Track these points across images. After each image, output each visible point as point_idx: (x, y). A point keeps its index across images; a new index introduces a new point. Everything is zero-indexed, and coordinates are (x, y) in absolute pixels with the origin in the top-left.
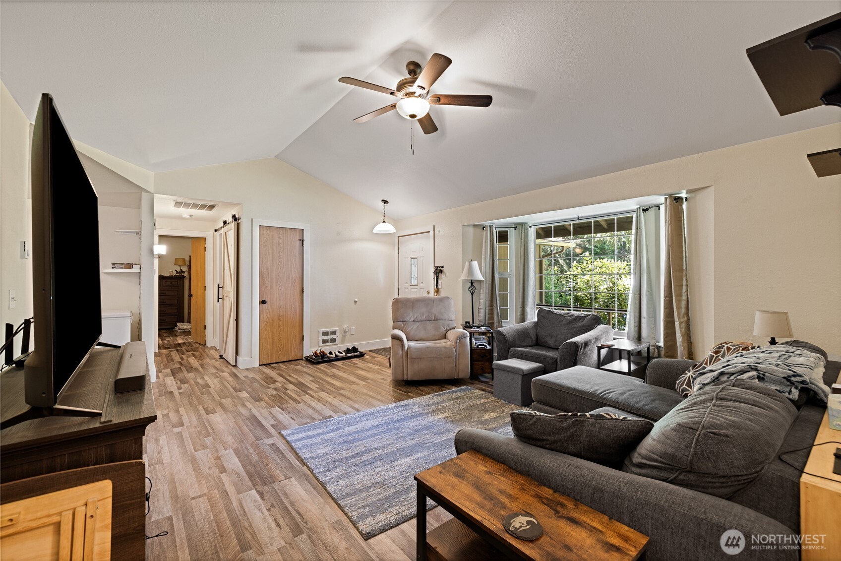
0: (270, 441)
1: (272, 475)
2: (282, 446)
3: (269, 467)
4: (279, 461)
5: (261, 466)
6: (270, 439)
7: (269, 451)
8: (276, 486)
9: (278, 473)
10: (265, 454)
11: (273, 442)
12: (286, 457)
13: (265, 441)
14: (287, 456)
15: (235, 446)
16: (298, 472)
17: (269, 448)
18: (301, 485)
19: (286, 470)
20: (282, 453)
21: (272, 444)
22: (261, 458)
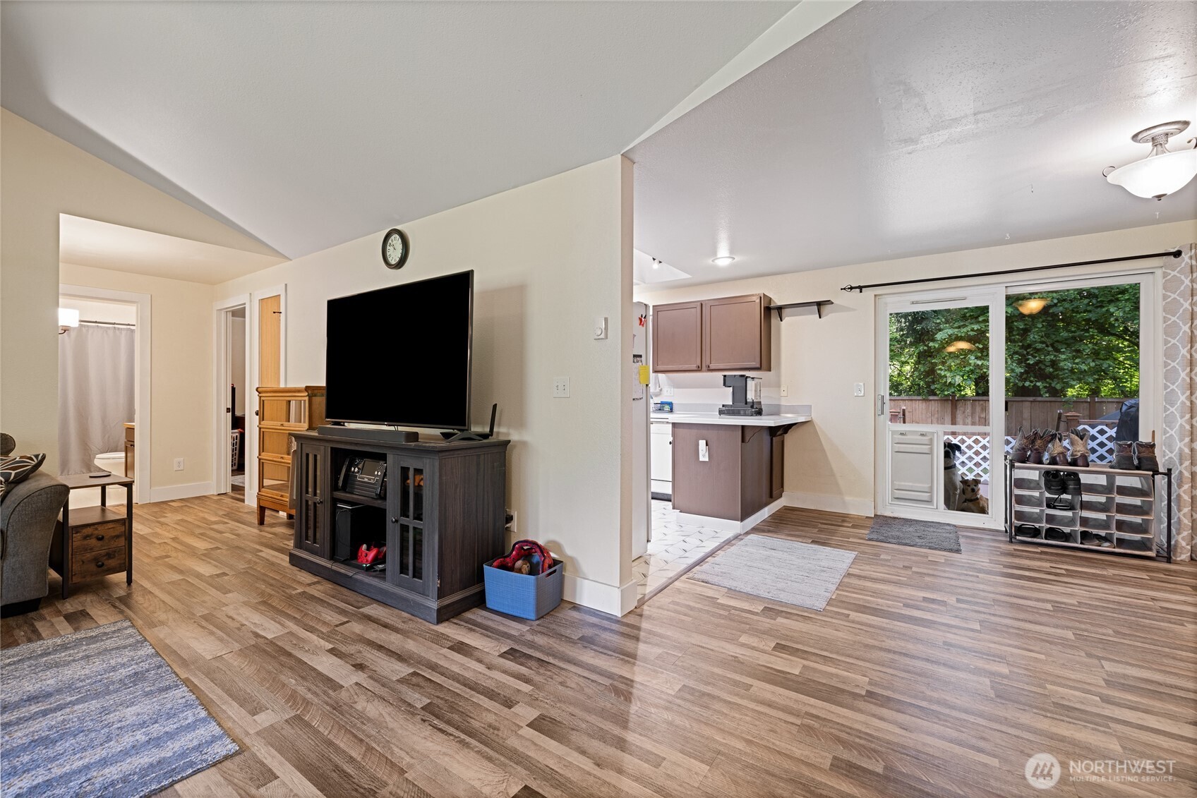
0: (265, 719)
1: (246, 657)
2: (233, 711)
3: (254, 667)
4: (237, 679)
5: (270, 667)
6: (267, 724)
7: (261, 694)
8: (237, 646)
9: (236, 662)
10: (268, 688)
11: (255, 717)
12: (223, 689)
13: (278, 718)
14: (219, 691)
15: (344, 695)
16: (199, 669)
17: (263, 701)
18: (196, 652)
19: (221, 666)
20: (230, 696)
21: (258, 713)
22: (274, 679)
